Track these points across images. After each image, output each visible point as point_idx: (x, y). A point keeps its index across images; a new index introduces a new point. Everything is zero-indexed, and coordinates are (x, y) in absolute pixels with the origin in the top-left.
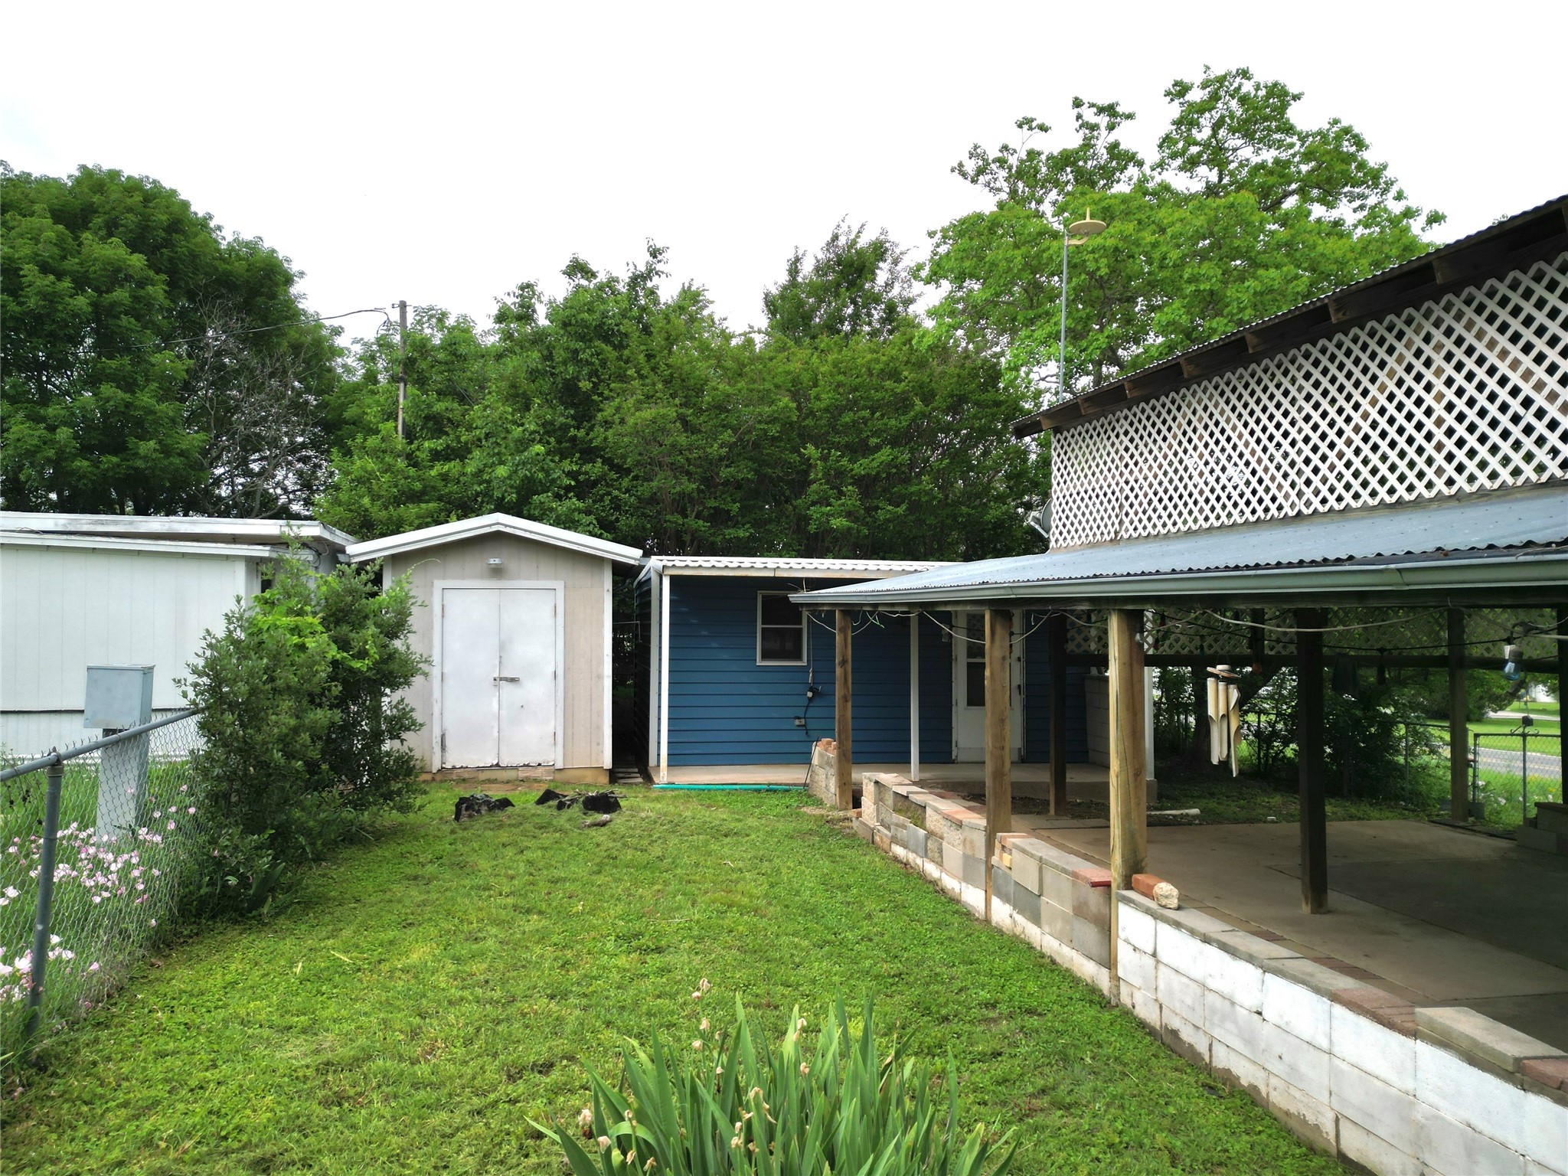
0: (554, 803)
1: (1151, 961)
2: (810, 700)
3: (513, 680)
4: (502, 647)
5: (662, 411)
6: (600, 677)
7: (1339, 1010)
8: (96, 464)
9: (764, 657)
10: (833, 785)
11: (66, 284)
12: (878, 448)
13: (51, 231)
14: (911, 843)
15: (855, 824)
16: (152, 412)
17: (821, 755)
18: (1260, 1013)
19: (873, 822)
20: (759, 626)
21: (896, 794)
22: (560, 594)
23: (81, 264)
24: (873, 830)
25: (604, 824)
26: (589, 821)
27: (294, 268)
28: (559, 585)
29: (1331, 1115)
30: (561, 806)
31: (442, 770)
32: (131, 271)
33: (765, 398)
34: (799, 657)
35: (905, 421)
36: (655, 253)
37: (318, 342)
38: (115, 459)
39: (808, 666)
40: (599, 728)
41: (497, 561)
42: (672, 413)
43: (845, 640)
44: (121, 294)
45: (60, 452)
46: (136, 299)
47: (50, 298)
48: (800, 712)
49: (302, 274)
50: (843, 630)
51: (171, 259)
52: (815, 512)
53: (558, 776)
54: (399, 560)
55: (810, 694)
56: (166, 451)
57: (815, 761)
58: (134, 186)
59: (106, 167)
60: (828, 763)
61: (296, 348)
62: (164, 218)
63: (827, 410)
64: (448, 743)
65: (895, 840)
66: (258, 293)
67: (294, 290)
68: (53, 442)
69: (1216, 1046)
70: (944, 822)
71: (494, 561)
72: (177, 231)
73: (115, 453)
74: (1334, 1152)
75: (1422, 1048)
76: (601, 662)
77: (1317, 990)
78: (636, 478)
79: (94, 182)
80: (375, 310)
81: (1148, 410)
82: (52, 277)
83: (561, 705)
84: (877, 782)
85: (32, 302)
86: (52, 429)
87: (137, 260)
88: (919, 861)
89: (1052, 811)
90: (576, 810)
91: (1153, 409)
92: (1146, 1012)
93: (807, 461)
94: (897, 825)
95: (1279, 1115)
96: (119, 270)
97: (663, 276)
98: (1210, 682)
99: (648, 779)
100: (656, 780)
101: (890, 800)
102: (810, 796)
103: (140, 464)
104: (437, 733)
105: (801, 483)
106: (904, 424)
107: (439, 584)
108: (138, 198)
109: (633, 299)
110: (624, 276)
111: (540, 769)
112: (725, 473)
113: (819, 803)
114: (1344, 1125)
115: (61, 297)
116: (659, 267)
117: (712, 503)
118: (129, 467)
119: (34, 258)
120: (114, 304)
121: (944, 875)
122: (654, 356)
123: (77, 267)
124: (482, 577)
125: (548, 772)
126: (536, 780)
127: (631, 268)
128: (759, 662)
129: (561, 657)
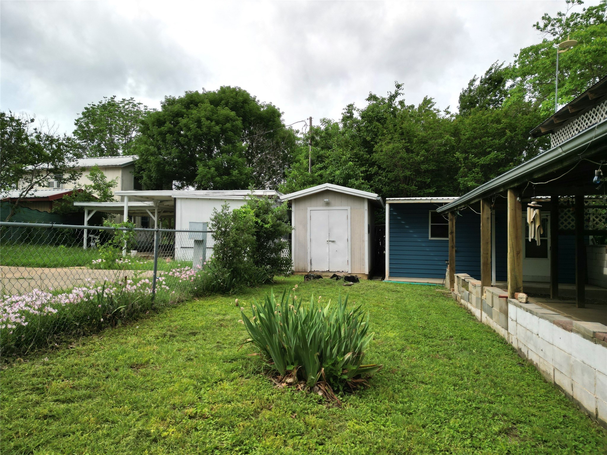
0: (335, 278)
1: (515, 323)
3: (333, 242)
4: (330, 230)
5: (396, 145)
6: (363, 241)
7: (555, 327)
8: (222, 179)
9: (432, 236)
10: (449, 282)
11: (213, 123)
13: (209, 107)
14: (465, 297)
15: (452, 294)
16: (237, 162)
17: (447, 271)
18: (538, 335)
19: (457, 292)
20: (430, 224)
22: (349, 210)
23: (218, 116)
24: (456, 295)
26: (345, 284)
27: (281, 112)
28: (349, 208)
29: (552, 369)
30: (337, 279)
31: (310, 272)
32: (231, 117)
33: (440, 136)
34: (447, 236)
35: (503, 140)
36: (398, 86)
37: (290, 136)
38: (227, 177)
40: (363, 259)
41: (327, 200)
42: (401, 146)
43: (453, 224)
44: (228, 125)
45: (212, 175)
46: (233, 126)
47: (209, 128)
49: (283, 113)
50: (452, 220)
51: (244, 112)
52: (461, 180)
54: (298, 200)
56: (241, 173)
58: (234, 90)
59: (226, 86)
61: (283, 138)
62: (241, 99)
63: (468, 139)
64: (313, 262)
65: (461, 297)
66: (269, 121)
67: (281, 118)
68: (210, 172)
69: (530, 352)
70: (472, 287)
71: (326, 200)
72: (246, 103)
73: (227, 175)
74: (553, 382)
75: (573, 335)
76: (363, 236)
77: (551, 321)
78: (387, 172)
79: (223, 90)
80: (302, 121)
81: (585, 118)
82: (209, 121)
83: (350, 251)
84: (458, 277)
85: (205, 129)
86: (209, 168)
87: (233, 114)
88: (467, 304)
89: (551, 297)
90: (341, 281)
91: (587, 117)
92: (515, 345)
93: (458, 160)
94: (462, 292)
95: (541, 372)
96: (228, 117)
97: (401, 95)
98: (528, 209)
101: (461, 283)
103: (234, 178)
104: (309, 259)
107: (309, 209)
108: (234, 93)
109: (390, 106)
110: (386, 96)
111: (343, 273)
112: (423, 167)
114: (556, 371)
115: (212, 127)
116: (400, 92)
117: (419, 179)
118: (231, 179)
119: (205, 116)
120: (227, 128)
121: (472, 307)
122: (396, 125)
123: (216, 118)
124: (323, 206)
126: (333, 272)
127: (389, 93)
128: (430, 238)
129: (349, 234)
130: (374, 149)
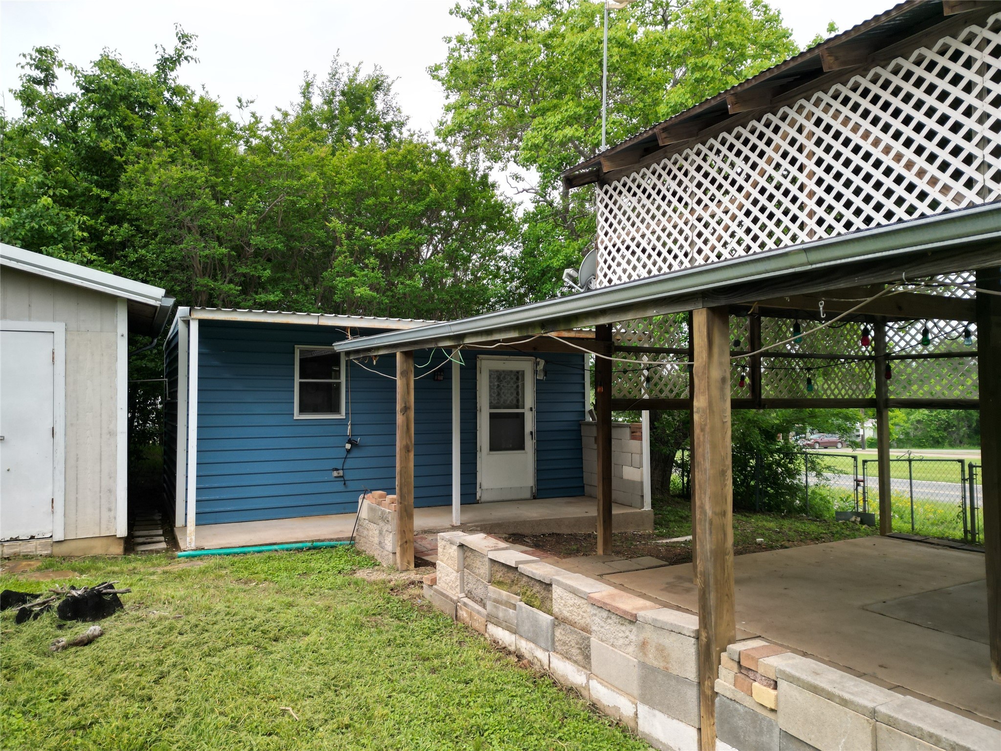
0: (14, 610)
2: (348, 451)
6: (112, 434)
9: (302, 410)
10: (390, 542)
12: (397, 228)
14: (525, 628)
15: (426, 592)
17: (371, 509)
19: (455, 594)
20: (297, 380)
21: (493, 561)
22: (60, 335)
24: (456, 603)
25: (88, 641)
26: (65, 638)
28: (59, 328)
30: (24, 616)
33: (294, 173)
34: (336, 409)
36: (184, 38)
39: (346, 419)
40: (111, 491)
43: (408, 385)
48: (338, 464)
50: (404, 374)
52: (340, 283)
53: (57, 550)
55: (348, 446)
57: (364, 513)
60: (384, 518)
65: (492, 619)
70: (592, 610)
76: (113, 417)
83: (61, 467)
84: (461, 546)
88: (541, 655)
89: (600, 551)
90: (45, 624)
93: (332, 236)
94: (496, 601)
97: (192, 62)
99: (173, 542)
100: (182, 545)
101: (484, 569)
102: (358, 553)
105: (329, 254)
106: (421, 208)
111: (34, 542)
113: (374, 563)
116: (187, 52)
117: (243, 270)
121: (594, 684)
125: (44, 546)
126: (27, 557)
127: (161, 52)
128: (297, 416)
129: (60, 412)
130: (123, 178)
